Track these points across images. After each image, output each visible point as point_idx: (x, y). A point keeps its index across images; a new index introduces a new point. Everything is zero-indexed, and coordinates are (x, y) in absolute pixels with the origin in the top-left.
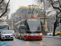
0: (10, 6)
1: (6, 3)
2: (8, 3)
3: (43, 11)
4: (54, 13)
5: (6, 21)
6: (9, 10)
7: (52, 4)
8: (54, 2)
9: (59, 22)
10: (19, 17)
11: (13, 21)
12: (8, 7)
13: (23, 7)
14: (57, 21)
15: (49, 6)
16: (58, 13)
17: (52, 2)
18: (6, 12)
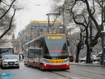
0: (15, 21)
1: (10, 17)
2: (13, 17)
4: (77, 30)
5: (12, 42)
6: (14, 26)
7: (74, 18)
8: (77, 15)
9: (84, 43)
10: (29, 35)
11: (22, 41)
12: (13, 23)
14: (81, 41)
15: (70, 21)
16: (82, 31)
17: (74, 15)
18: (10, 29)
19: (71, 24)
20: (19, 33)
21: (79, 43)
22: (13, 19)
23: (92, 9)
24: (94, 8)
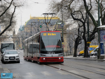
0: (16, 18)
1: (11, 14)
2: (13, 14)
3: (60, 23)
4: (75, 25)
6: (15, 22)
7: (72, 14)
8: (75, 11)
9: (82, 38)
10: (29, 31)
11: (22, 37)
12: (14, 19)
13: (34, 17)
14: (79, 36)
15: (68, 17)
16: (80, 26)
17: (71, 12)
19: (69, 20)
20: (20, 29)
21: (77, 39)
22: (14, 16)
23: (89, 5)
24: (91, 5)
